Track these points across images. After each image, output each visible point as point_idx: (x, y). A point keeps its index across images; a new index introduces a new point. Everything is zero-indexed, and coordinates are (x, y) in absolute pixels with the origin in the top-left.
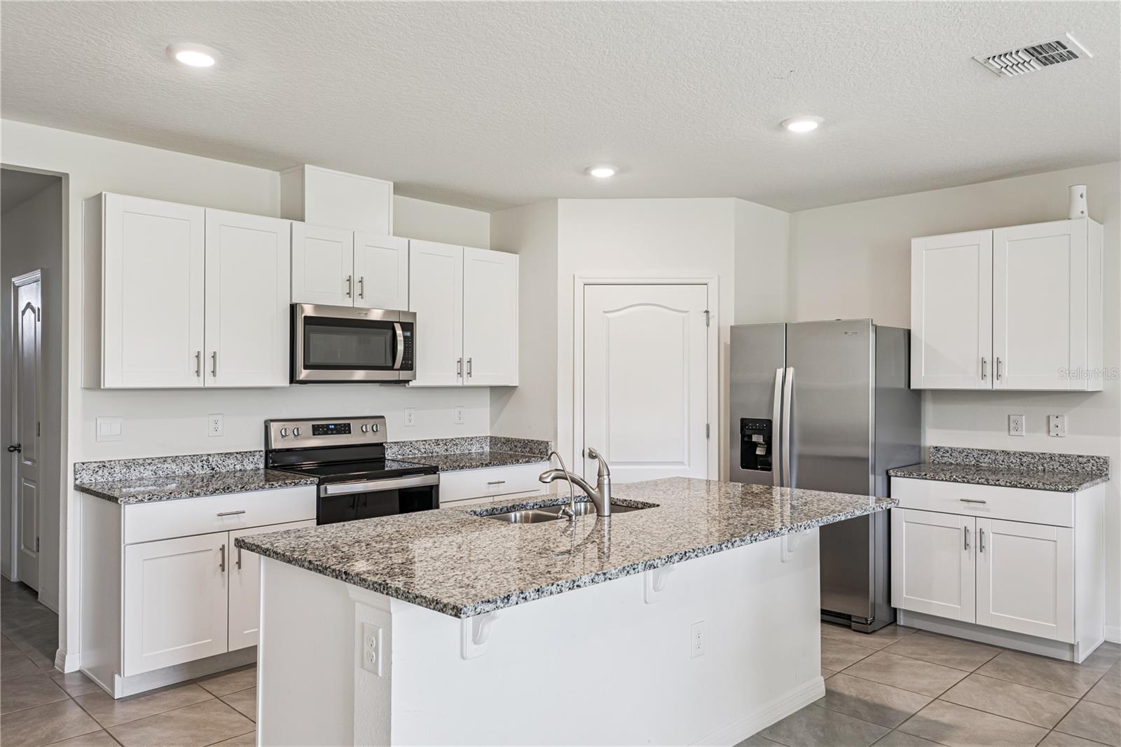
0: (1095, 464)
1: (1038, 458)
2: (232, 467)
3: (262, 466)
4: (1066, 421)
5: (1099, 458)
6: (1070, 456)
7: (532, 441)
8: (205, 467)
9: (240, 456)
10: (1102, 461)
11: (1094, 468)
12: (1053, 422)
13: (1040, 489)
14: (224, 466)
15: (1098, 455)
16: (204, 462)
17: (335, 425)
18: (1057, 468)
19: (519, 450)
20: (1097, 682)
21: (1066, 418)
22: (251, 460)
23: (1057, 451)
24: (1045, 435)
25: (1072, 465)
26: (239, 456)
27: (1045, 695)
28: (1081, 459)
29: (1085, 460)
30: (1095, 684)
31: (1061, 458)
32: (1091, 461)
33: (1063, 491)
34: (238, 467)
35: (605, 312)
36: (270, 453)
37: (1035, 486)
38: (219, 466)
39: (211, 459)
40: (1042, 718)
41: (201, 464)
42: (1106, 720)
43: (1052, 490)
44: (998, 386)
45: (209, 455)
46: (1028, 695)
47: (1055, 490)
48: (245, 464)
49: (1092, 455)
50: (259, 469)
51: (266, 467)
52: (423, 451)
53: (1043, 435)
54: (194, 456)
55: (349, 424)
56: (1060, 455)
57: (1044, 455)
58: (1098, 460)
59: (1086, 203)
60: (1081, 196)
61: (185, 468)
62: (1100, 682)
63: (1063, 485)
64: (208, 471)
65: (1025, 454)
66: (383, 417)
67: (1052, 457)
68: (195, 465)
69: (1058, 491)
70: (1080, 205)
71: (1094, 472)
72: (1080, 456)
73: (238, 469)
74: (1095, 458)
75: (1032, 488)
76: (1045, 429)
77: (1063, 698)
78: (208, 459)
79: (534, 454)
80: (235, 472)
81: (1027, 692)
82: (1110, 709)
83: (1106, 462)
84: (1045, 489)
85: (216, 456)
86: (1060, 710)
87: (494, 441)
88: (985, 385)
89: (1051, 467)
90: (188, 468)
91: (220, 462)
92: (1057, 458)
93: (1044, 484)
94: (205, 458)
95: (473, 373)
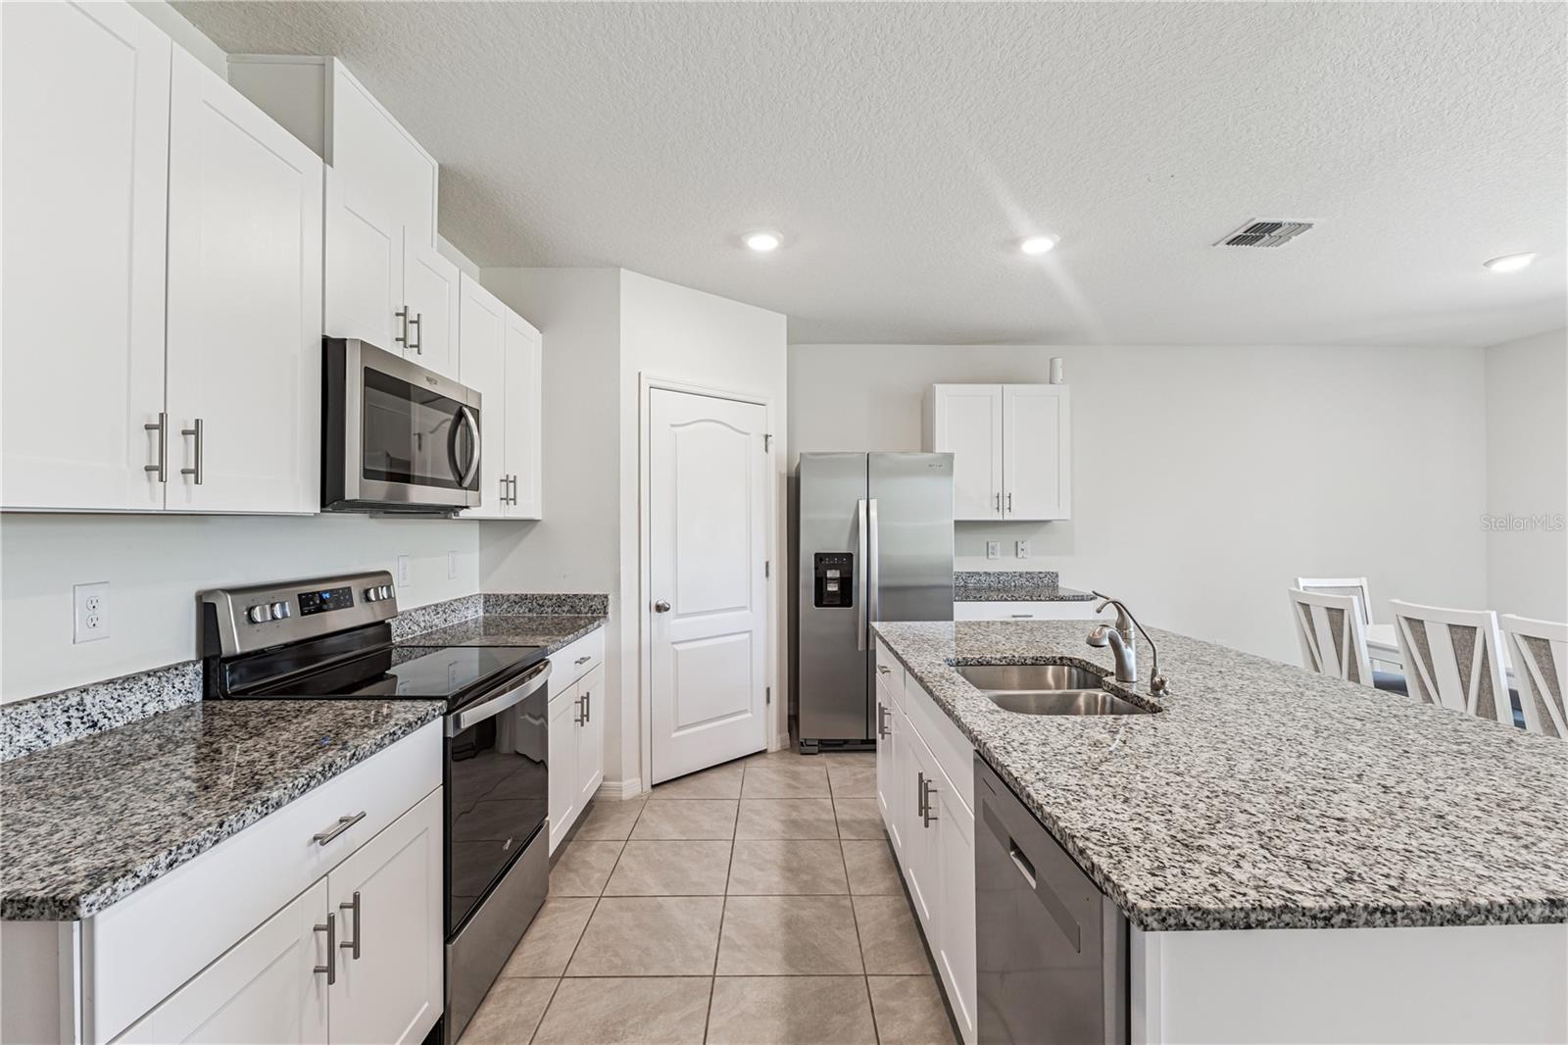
0: (1050, 578)
1: (1011, 576)
2: (137, 710)
3: (198, 696)
4: (1027, 545)
5: (1052, 574)
6: (1033, 573)
7: (575, 595)
8: (75, 722)
9: (156, 680)
11: (1050, 581)
12: (1020, 546)
14: (121, 712)
15: (1051, 571)
16: (73, 712)
17: (331, 591)
18: (1025, 583)
19: (550, 610)
21: (1028, 542)
22: (178, 685)
23: (1023, 570)
24: (1014, 557)
25: (1034, 580)
26: (152, 681)
28: (1040, 575)
29: (1043, 576)
31: (1027, 575)
32: (1047, 576)
34: (151, 709)
35: (672, 426)
36: (214, 663)
38: (109, 715)
39: (88, 699)
41: (63, 718)
44: (1008, 517)
45: (85, 690)
48: (166, 698)
49: (1047, 571)
50: (193, 704)
51: (206, 696)
52: (422, 625)
54: (45, 698)
55: (349, 589)
56: (1027, 573)
57: (1015, 574)
61: (22, 738)
64: (83, 733)
65: (1002, 574)
66: (386, 573)
67: (1020, 575)
68: (49, 725)
71: (1049, 584)
72: (1040, 573)
73: (152, 713)
74: (1049, 574)
76: (1014, 552)
78: (81, 703)
79: (578, 613)
80: (146, 721)
83: (1056, 576)
85: (102, 690)
87: (491, 601)
88: (998, 517)
89: (1021, 583)
90: (31, 736)
91: (112, 704)
92: (1024, 576)
94: (74, 700)
95: (518, 500)
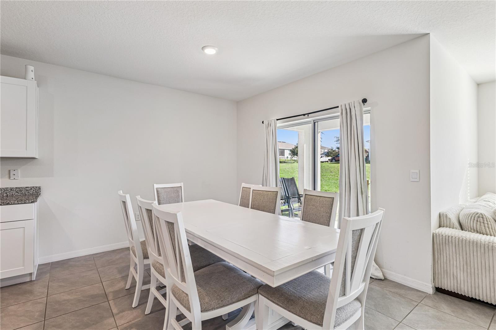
0: (35, 190)
1: (3, 190)
4: (19, 172)
5: (36, 187)
6: (21, 188)
10: (38, 188)
11: (34, 192)
12: (12, 173)
13: (16, 204)
15: (36, 186)
18: (15, 194)
20: (48, 285)
21: (19, 170)
23: (14, 186)
24: (8, 179)
25: (23, 192)
27: (29, 304)
28: (27, 188)
29: (29, 189)
30: (48, 286)
31: (17, 189)
32: (33, 189)
33: (29, 203)
37: (13, 203)
40: (36, 317)
42: (65, 300)
43: (23, 203)
46: (20, 309)
47: (24, 203)
49: (33, 186)
53: (6, 180)
56: (17, 188)
57: (7, 189)
58: (36, 188)
59: (34, 74)
60: (32, 71)
62: (49, 284)
63: (29, 201)
67: (12, 189)
69: (26, 203)
70: (31, 75)
71: (34, 194)
72: (27, 187)
74: (35, 187)
75: (11, 204)
76: (8, 176)
77: (39, 300)
81: (19, 308)
82: (62, 294)
83: (40, 188)
84: (19, 204)
86: (41, 307)
89: (11, 194)
92: (14, 190)
93: (18, 201)
